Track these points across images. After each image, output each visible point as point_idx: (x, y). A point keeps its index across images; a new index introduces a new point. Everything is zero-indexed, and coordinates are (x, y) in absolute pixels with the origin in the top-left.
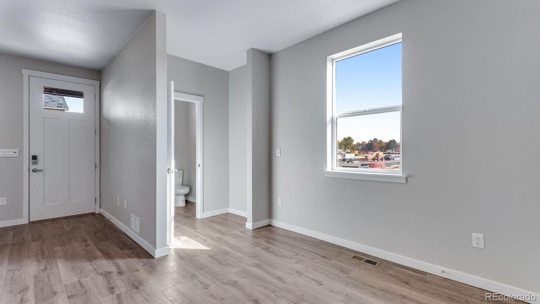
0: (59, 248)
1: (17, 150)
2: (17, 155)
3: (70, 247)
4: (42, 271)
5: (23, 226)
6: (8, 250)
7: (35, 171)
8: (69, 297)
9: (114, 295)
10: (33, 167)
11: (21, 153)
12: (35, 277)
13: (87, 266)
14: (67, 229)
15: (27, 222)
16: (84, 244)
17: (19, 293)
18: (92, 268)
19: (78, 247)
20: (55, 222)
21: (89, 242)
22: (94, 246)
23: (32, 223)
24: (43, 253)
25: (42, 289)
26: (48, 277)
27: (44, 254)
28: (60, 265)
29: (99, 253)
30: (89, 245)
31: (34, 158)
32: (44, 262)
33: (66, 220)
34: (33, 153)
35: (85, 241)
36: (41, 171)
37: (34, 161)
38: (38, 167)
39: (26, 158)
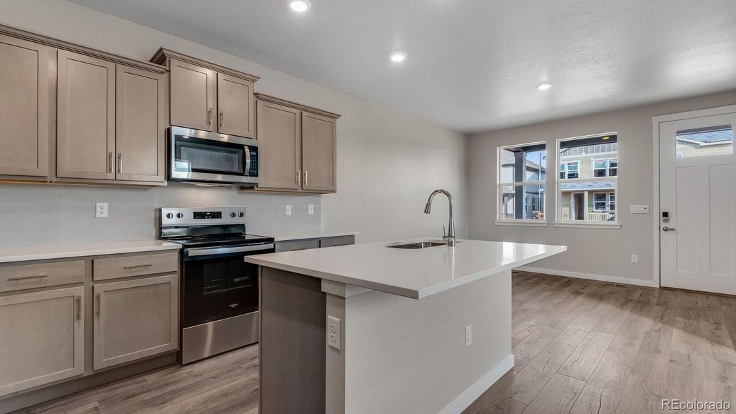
0: (682, 319)
1: (647, 206)
2: (647, 211)
3: (695, 323)
4: (656, 331)
5: (654, 289)
6: (631, 305)
7: (666, 230)
8: (671, 361)
9: (723, 384)
10: (663, 225)
11: (651, 209)
12: (647, 333)
13: (705, 346)
14: (700, 304)
15: (658, 286)
16: (714, 326)
17: (630, 338)
18: (710, 351)
19: (704, 326)
20: (690, 294)
21: (723, 327)
22: (727, 332)
23: (663, 289)
24: (662, 317)
25: (649, 344)
26: (658, 338)
27: (663, 319)
28: (674, 334)
29: (730, 342)
30: (720, 330)
31: (665, 214)
32: (660, 325)
33: (705, 296)
34: (663, 210)
35: (718, 324)
36: (674, 230)
37: (665, 218)
38: (669, 225)
39: (656, 215)
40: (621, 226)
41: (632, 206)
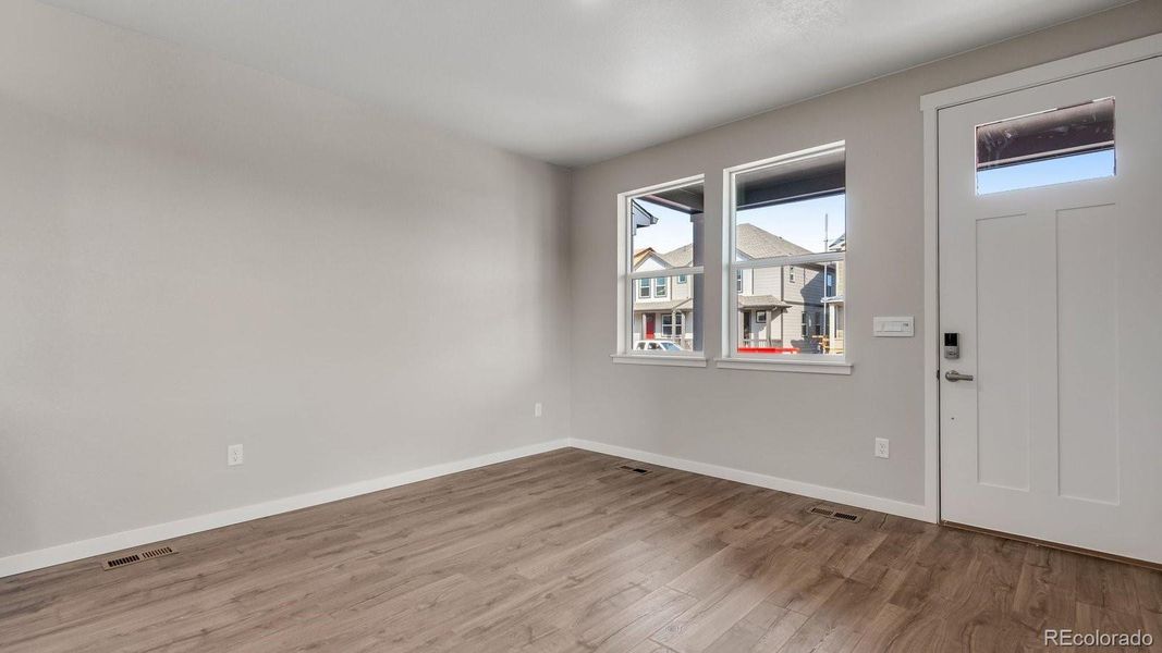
1: (909, 319)
2: (909, 332)
5: (922, 529)
7: (954, 378)
10: (948, 366)
11: (918, 325)
15: (934, 520)
23: (946, 527)
31: (951, 339)
36: (969, 379)
37: (951, 349)
38: (961, 366)
39: (931, 342)
40: (852, 367)
41: (876, 319)
